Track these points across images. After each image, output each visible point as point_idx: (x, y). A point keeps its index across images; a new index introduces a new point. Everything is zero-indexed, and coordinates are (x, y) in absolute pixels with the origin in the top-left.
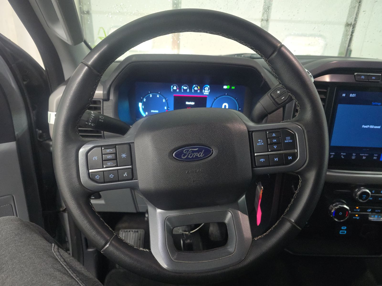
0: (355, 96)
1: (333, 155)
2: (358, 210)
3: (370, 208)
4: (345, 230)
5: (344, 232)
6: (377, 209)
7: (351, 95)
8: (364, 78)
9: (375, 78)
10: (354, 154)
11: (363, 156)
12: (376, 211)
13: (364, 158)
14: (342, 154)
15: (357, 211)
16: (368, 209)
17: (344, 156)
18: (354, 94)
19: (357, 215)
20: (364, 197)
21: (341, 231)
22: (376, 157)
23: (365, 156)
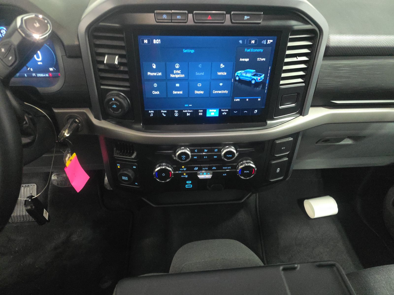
0: (160, 43)
1: (152, 114)
2: (185, 169)
3: (197, 167)
4: (191, 184)
5: (191, 186)
6: (204, 167)
7: (155, 41)
8: (166, 18)
9: (180, 18)
10: (175, 111)
11: (186, 113)
12: (203, 169)
13: (188, 114)
14: (162, 111)
15: (183, 171)
16: (195, 167)
17: (165, 113)
18: (158, 40)
19: (185, 174)
20: (183, 157)
21: (186, 185)
22: (202, 113)
23: (189, 113)
